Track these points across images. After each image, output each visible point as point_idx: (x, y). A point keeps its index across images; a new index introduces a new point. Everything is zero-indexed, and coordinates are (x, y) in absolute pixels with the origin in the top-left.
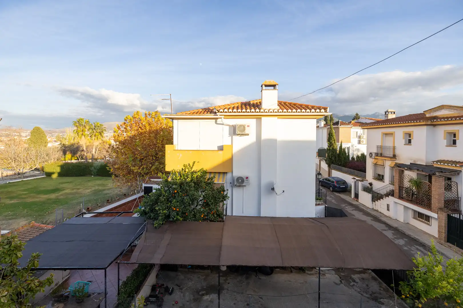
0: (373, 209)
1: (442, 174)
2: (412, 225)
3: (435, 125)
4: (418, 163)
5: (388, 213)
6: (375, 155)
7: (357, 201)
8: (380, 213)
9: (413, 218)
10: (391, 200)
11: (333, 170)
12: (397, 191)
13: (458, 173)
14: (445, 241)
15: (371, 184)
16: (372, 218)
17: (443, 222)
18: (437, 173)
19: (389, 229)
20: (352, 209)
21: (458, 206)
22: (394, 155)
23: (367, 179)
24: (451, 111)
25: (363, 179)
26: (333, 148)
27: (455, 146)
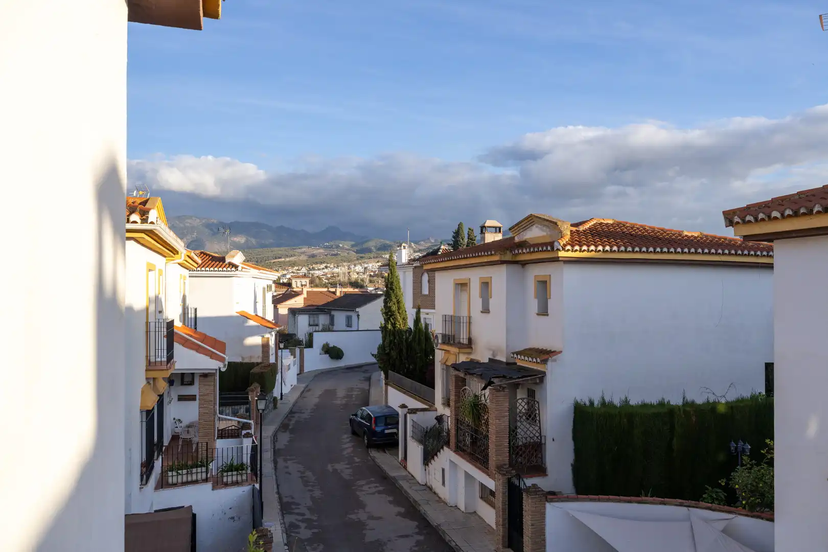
0: (426, 484)
1: (504, 382)
2: (479, 517)
3: (524, 264)
4: (498, 358)
5: (444, 492)
6: (442, 340)
7: (405, 468)
8: (435, 493)
9: (481, 498)
10: (447, 456)
11: (389, 388)
12: (453, 432)
13: (540, 377)
14: (504, 547)
15: (440, 419)
16: (402, 510)
17: (500, 500)
18: (495, 380)
19: (417, 533)
20: (374, 490)
21: (542, 458)
22: (470, 340)
23: (436, 406)
24: (543, 231)
25: (431, 407)
26: (395, 324)
27: (548, 315)
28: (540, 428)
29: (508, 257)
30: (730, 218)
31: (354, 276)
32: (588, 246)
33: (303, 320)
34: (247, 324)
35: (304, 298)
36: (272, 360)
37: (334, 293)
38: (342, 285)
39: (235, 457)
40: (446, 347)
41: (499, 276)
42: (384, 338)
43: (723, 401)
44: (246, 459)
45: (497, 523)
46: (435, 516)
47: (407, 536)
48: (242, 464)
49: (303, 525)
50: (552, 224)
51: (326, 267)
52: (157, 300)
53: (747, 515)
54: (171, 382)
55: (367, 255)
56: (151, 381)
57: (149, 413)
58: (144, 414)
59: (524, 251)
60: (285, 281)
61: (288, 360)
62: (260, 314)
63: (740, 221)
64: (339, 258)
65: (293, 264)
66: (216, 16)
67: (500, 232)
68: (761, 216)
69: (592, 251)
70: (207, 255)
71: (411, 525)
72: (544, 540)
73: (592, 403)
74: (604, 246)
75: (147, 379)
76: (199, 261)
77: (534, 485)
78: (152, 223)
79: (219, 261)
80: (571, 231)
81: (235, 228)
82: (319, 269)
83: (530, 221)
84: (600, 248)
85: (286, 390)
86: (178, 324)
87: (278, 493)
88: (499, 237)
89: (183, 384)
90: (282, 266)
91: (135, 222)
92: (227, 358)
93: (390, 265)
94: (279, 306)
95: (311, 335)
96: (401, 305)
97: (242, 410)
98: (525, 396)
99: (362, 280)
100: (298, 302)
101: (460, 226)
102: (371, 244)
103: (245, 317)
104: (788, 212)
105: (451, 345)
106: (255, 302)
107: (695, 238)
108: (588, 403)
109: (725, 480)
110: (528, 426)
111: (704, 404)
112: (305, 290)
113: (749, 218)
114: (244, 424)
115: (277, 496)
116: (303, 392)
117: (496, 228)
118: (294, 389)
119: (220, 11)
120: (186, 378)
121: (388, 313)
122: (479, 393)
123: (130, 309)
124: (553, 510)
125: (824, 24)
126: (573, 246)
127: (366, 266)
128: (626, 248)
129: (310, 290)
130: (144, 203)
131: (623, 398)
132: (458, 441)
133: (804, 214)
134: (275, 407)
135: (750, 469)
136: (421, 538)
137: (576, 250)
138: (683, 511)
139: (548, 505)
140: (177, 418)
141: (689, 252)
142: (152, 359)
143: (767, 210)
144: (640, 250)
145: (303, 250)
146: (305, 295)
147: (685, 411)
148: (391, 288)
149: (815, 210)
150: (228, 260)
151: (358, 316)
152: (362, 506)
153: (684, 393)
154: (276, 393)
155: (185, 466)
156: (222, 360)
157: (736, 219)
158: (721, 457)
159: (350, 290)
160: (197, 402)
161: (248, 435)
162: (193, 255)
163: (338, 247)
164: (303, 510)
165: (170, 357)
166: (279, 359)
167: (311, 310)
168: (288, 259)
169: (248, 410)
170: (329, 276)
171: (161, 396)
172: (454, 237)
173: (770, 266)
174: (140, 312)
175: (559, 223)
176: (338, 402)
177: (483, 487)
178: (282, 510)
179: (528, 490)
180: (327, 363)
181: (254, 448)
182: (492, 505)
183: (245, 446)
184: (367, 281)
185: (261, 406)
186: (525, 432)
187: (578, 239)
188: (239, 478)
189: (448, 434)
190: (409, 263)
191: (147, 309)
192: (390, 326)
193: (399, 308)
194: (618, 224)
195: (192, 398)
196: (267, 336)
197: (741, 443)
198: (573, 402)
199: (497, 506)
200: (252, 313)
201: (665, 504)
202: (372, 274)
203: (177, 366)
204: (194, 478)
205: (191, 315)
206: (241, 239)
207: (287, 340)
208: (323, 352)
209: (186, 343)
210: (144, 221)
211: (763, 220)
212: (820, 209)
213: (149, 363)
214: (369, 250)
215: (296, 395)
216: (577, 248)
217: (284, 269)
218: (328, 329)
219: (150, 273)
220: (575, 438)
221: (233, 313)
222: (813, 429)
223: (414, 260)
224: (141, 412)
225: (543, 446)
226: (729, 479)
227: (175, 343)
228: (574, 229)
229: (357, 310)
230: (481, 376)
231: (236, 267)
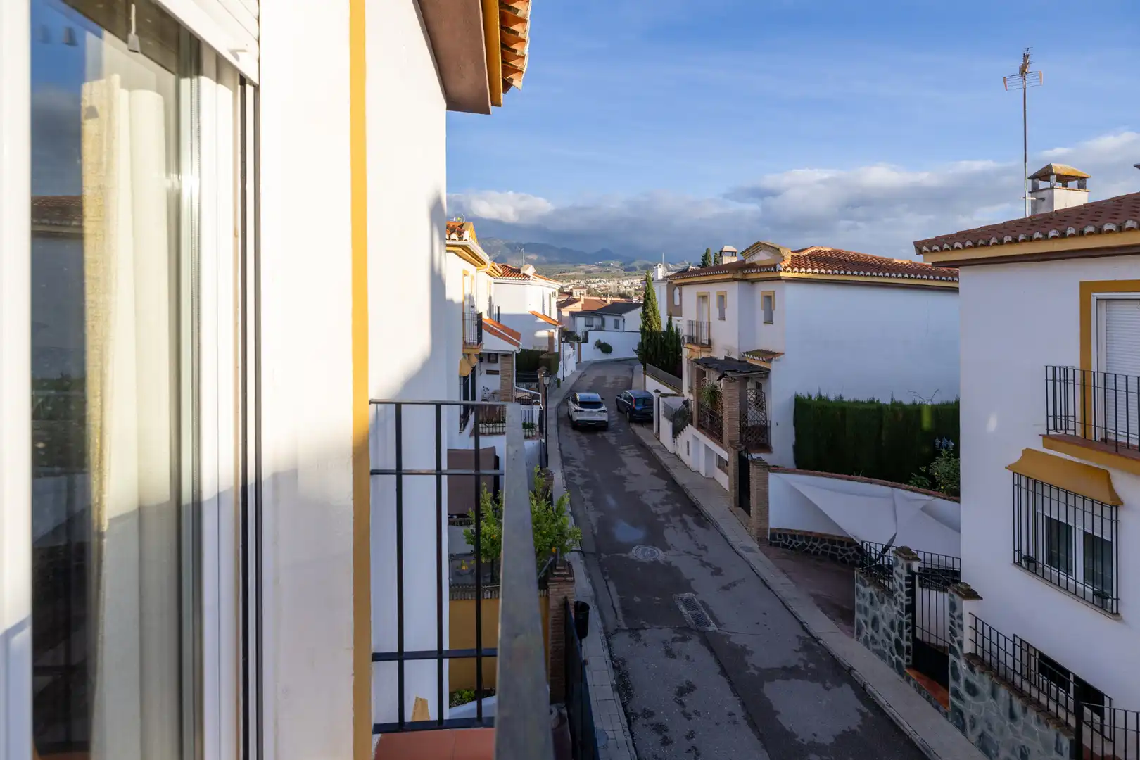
0: (675, 454)
1: (735, 375)
2: (717, 482)
3: (753, 281)
4: (732, 356)
5: (688, 460)
6: (688, 340)
7: (658, 439)
8: (681, 460)
9: (719, 467)
10: (690, 431)
11: (647, 377)
12: (695, 413)
13: (766, 373)
14: (736, 506)
15: (686, 403)
16: (655, 471)
17: (732, 468)
18: (729, 373)
19: (666, 489)
20: (634, 454)
21: (767, 439)
22: (710, 341)
23: (683, 393)
24: (768, 255)
25: (680, 393)
26: (652, 327)
27: (772, 324)
28: (766, 414)
29: (739, 276)
30: (919, 247)
31: (622, 290)
32: (806, 269)
33: (581, 322)
34: (538, 321)
35: (582, 305)
36: (556, 350)
37: (606, 301)
38: (612, 295)
39: (527, 419)
40: (689, 346)
41: (733, 291)
42: (643, 337)
43: (929, 404)
44: (536, 421)
45: (730, 488)
46: (681, 478)
47: (658, 490)
48: (532, 424)
49: (578, 474)
50: (776, 250)
51: (600, 281)
52: (470, 298)
53: (945, 499)
54: (481, 360)
55: (634, 273)
56: (467, 356)
57: (465, 378)
58: (462, 379)
59: (752, 271)
60: (568, 291)
61: (568, 351)
62: (547, 313)
63: (928, 250)
64: (610, 274)
65: (574, 278)
66: (499, 105)
67: (735, 256)
68: (946, 246)
69: (809, 272)
70: (507, 267)
71: (661, 483)
72: (767, 502)
73: (810, 397)
74: (820, 269)
75: (463, 354)
76: (501, 271)
77: (759, 458)
78: (466, 240)
79: (516, 272)
80: (792, 256)
81: (530, 248)
82: (594, 283)
83: (758, 247)
84: (816, 270)
85: (567, 374)
86: (485, 317)
87: (560, 449)
88: (735, 260)
89: (489, 361)
90: (565, 279)
91: (454, 240)
92: (521, 344)
93: (648, 281)
94: (562, 310)
95: (586, 333)
96: (656, 312)
97: (534, 385)
98: (754, 387)
99: (629, 293)
100: (577, 307)
101: (708, 250)
102: (636, 264)
103: (535, 315)
104: (968, 243)
105: (695, 344)
106: (543, 305)
107: (905, 265)
108: (807, 397)
109: (925, 468)
110: (756, 411)
111: (910, 405)
112: (583, 298)
113: (935, 248)
114: (535, 395)
115: (558, 451)
116: (580, 377)
117: (732, 252)
118: (573, 373)
119: (502, 102)
120: (491, 357)
121: (646, 318)
122: (715, 382)
123: (451, 301)
124: (773, 478)
125: (1007, 85)
126: (793, 268)
127: (632, 281)
128: (839, 271)
129: (586, 298)
130: (461, 226)
131: (838, 395)
132: (699, 421)
133: (982, 245)
134: (559, 386)
135: (948, 460)
136: (669, 493)
137: (796, 272)
138: (887, 490)
139: (770, 474)
140: (486, 387)
141: (897, 276)
142: (468, 341)
143: (951, 242)
144: (852, 274)
145: (581, 267)
146: (582, 302)
147: (892, 410)
148: (648, 297)
149: (992, 242)
150: (522, 272)
151: (624, 320)
152: (623, 465)
153: (892, 395)
154: (559, 375)
155: (492, 422)
156: (518, 345)
157: (925, 248)
158: (927, 450)
159: (618, 299)
160: (499, 376)
161: (537, 403)
162: (496, 265)
163: (609, 265)
164: (578, 463)
165: (480, 340)
166: (562, 349)
167: (587, 314)
168: (569, 274)
169: (537, 387)
170: (602, 288)
171: (474, 368)
172: (702, 260)
173: (956, 290)
174: (459, 304)
175: (780, 249)
176: (607, 386)
177: (720, 458)
178: (562, 462)
179: (754, 461)
180: (599, 356)
181: (541, 412)
182: (726, 472)
183: (534, 410)
184: (633, 293)
185: (547, 381)
186: (753, 417)
187: (797, 262)
188: (530, 433)
189: (692, 414)
190: (663, 280)
191: (463, 303)
192: (647, 328)
193: (654, 315)
194: (836, 252)
195: (496, 373)
196: (552, 331)
197: (945, 441)
198: (793, 394)
199: (729, 473)
200: (541, 312)
201: (871, 483)
202: (637, 288)
203: (485, 347)
204: (498, 430)
205: (496, 312)
206: (534, 257)
207: (568, 336)
208: (596, 347)
209: (491, 331)
210: (461, 239)
211: (947, 249)
212: (996, 241)
213: (465, 343)
214: (634, 269)
215: (574, 379)
216: (796, 269)
217: (568, 282)
218: (601, 328)
219: (466, 277)
220: (795, 425)
221: (527, 312)
222: (992, 424)
223: (667, 277)
224: (460, 377)
225: (768, 429)
226: (929, 467)
227: (483, 330)
228: (795, 254)
229: (623, 315)
230: (717, 369)
231: (529, 277)
